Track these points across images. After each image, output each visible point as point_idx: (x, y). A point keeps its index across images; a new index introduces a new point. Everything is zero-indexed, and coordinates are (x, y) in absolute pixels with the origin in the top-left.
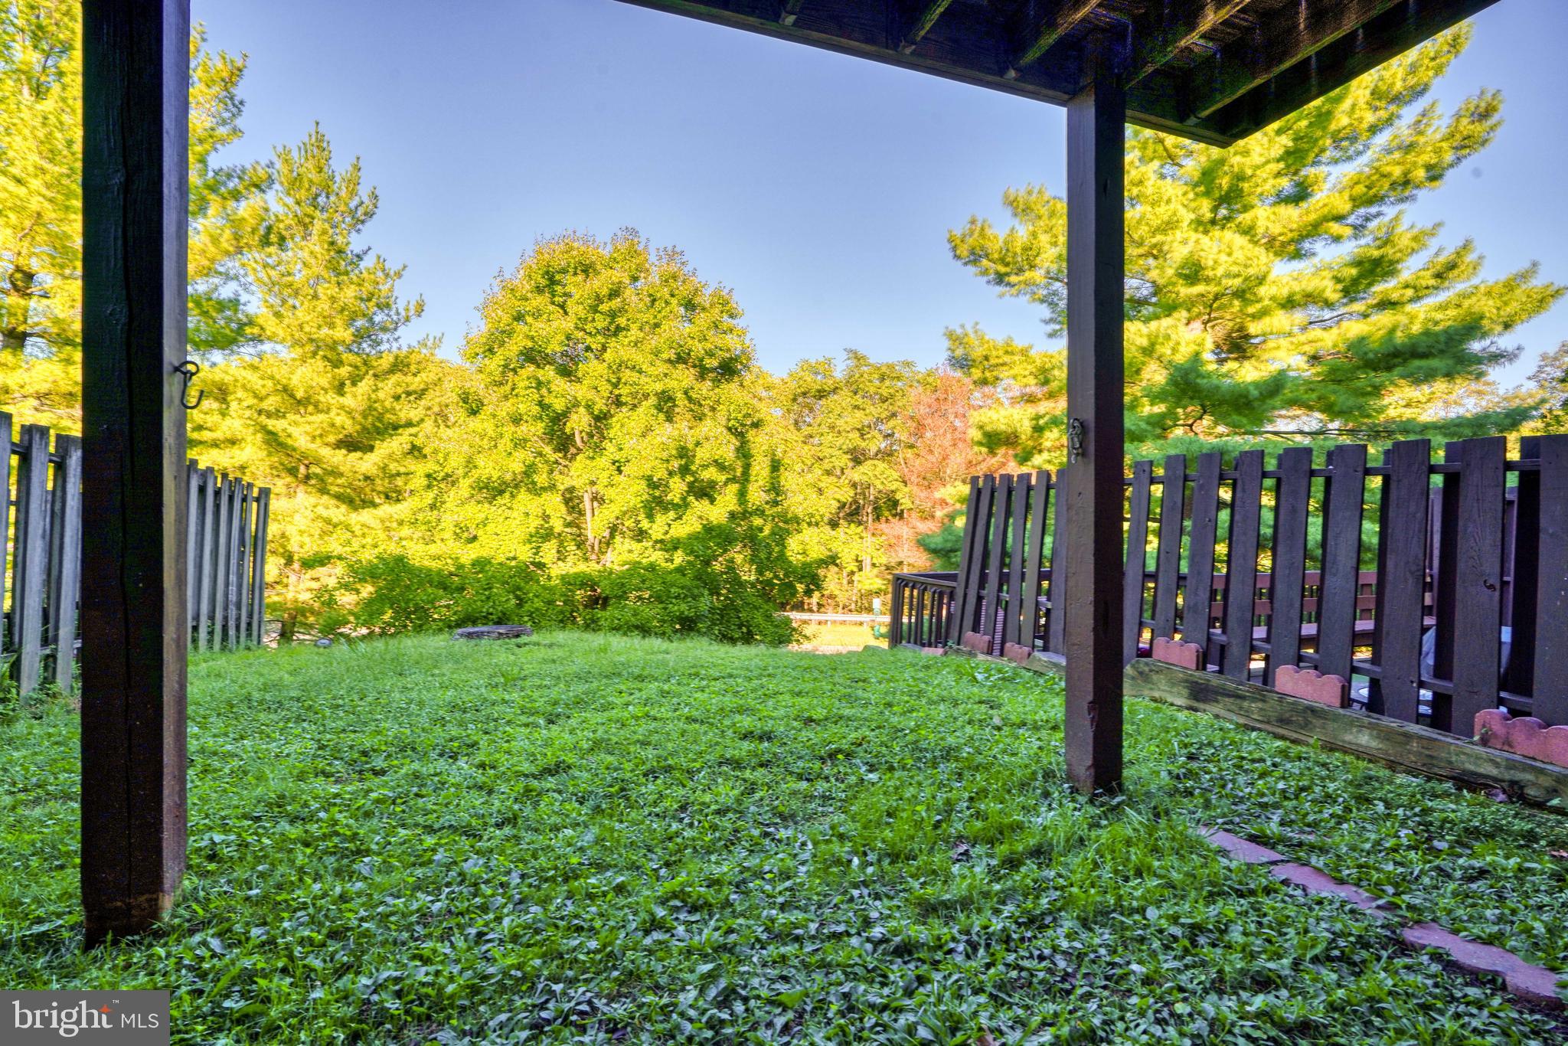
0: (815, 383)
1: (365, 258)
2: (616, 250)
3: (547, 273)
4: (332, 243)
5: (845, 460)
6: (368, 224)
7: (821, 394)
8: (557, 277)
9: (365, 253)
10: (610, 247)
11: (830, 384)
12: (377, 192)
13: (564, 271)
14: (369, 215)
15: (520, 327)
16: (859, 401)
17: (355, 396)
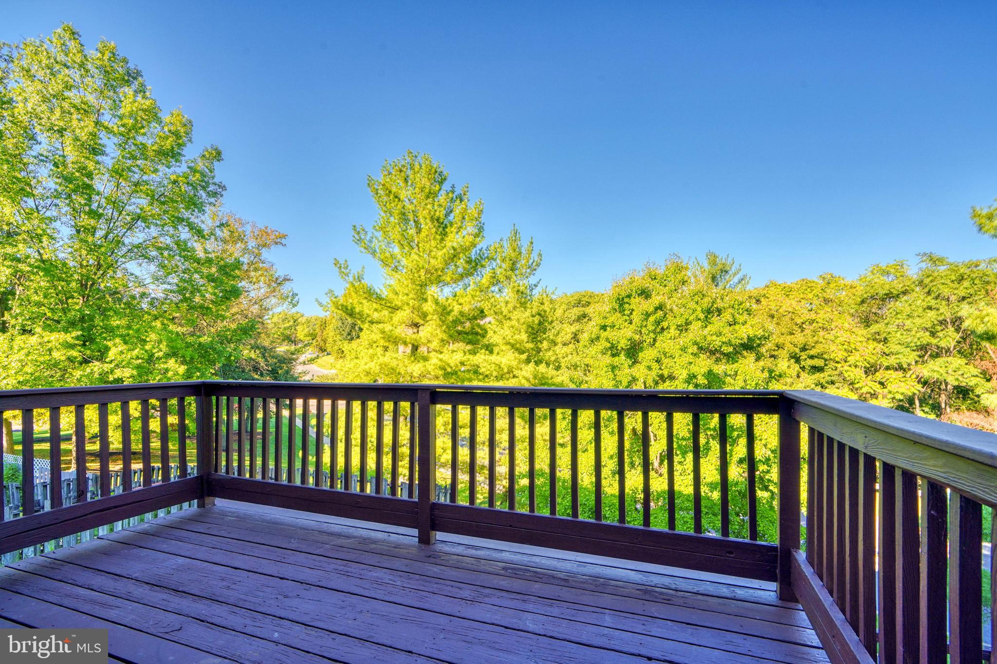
0: (883, 284)
1: (539, 285)
2: (668, 269)
3: (618, 299)
4: (518, 291)
5: (913, 356)
6: (538, 270)
7: (890, 296)
8: (626, 300)
9: (538, 283)
10: (663, 268)
11: (899, 287)
12: (541, 253)
13: (629, 296)
14: (538, 265)
15: (604, 334)
16: (933, 303)
17: (527, 371)
